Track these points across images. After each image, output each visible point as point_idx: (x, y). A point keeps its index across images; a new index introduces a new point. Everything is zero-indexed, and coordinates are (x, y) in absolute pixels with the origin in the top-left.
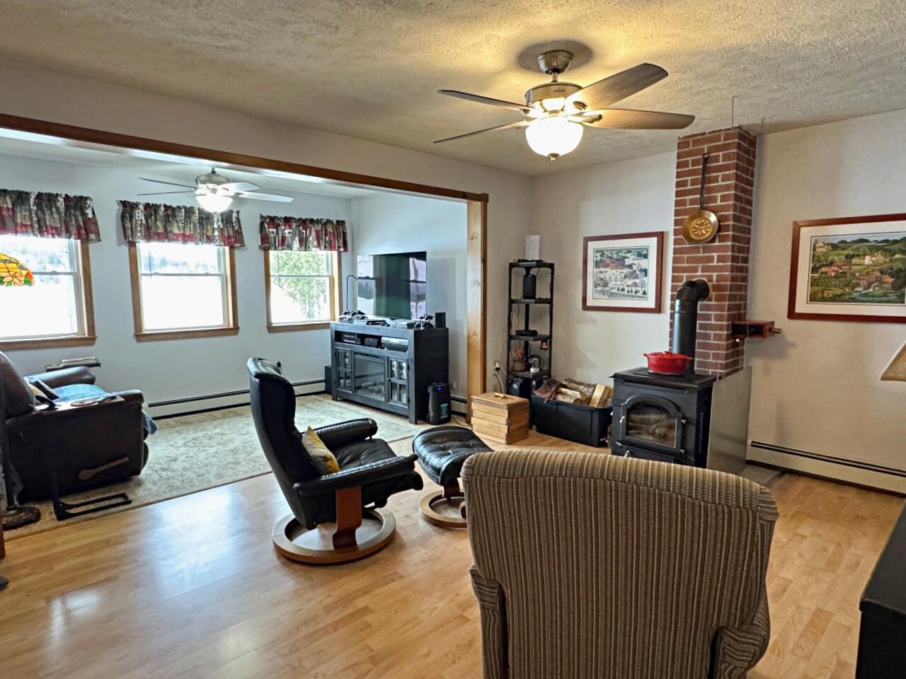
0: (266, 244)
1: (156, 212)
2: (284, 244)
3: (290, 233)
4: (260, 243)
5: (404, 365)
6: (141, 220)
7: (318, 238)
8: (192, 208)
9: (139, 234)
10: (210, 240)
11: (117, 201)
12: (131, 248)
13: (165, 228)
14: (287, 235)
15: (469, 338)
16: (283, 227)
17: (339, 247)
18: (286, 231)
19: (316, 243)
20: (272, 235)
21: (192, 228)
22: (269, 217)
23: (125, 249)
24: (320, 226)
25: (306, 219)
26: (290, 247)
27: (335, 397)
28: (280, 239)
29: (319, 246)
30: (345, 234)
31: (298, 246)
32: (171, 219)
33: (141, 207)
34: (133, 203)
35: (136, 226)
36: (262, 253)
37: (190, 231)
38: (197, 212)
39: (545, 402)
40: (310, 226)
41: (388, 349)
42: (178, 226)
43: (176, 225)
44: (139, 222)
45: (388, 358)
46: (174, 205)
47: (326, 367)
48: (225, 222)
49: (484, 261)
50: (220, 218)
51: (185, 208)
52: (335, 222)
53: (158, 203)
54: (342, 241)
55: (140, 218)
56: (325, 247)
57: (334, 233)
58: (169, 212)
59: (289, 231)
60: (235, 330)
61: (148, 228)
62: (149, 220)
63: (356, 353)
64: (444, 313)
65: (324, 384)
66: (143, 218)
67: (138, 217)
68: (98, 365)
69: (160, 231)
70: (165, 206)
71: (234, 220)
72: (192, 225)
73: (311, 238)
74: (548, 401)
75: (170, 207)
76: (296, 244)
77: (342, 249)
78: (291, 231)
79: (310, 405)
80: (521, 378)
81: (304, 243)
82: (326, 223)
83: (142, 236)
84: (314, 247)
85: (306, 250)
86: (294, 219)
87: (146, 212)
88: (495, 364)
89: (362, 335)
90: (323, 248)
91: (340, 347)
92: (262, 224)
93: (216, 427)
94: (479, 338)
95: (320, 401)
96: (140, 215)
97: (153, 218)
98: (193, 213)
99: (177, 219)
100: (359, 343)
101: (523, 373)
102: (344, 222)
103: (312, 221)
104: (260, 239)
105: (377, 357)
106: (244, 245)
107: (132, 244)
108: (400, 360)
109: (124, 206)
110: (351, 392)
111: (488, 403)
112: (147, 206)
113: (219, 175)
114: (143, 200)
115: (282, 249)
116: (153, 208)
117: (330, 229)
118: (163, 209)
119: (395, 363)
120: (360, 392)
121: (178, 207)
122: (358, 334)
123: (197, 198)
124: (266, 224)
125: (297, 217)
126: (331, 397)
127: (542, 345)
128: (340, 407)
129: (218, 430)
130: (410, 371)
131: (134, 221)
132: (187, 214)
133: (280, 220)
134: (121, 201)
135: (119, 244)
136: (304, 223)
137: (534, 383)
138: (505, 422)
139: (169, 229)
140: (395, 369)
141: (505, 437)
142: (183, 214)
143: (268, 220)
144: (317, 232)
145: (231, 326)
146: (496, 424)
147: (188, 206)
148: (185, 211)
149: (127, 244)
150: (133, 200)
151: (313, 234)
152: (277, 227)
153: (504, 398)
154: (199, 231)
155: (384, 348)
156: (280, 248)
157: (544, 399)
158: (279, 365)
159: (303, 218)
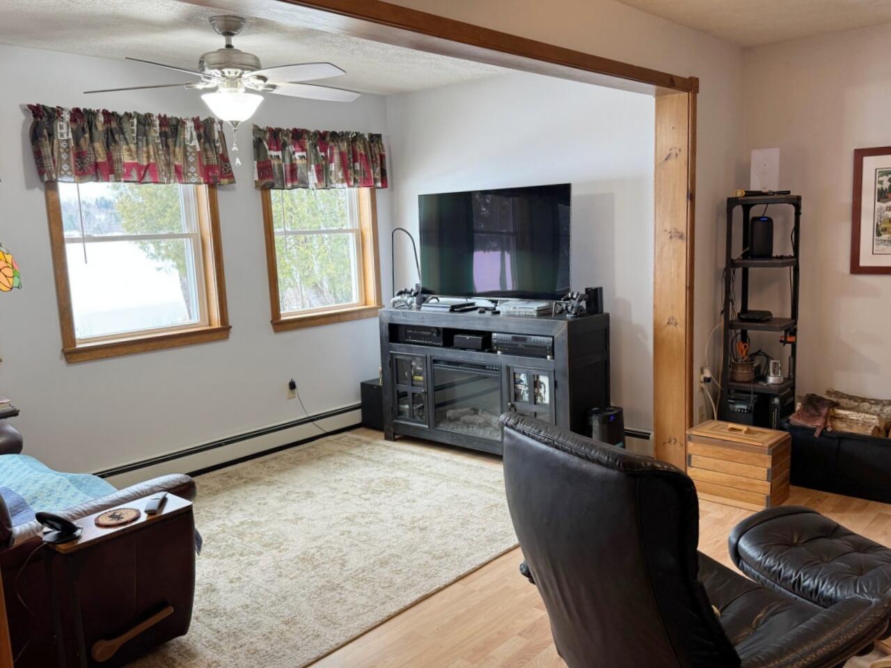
0: (268, 178)
1: (91, 125)
2: (293, 177)
3: (302, 157)
4: (256, 178)
5: (544, 380)
6: (68, 141)
7: (344, 166)
8: (149, 116)
9: (65, 167)
10: (180, 174)
11: (21, 106)
12: (50, 193)
13: (109, 157)
14: (299, 162)
15: (657, 329)
16: (291, 148)
17: (375, 180)
18: (297, 155)
19: (340, 174)
20: (275, 163)
21: (152, 153)
22: (270, 130)
23: (39, 195)
24: (346, 145)
25: (326, 133)
26: (305, 185)
27: (392, 435)
28: (288, 168)
29: (346, 179)
30: (382, 157)
31: (316, 181)
32: (117, 137)
33: (67, 117)
34: (52, 109)
35: (59, 153)
36: (259, 193)
37: (148, 158)
38: (157, 123)
39: (817, 434)
40: (332, 144)
41: (505, 353)
42: (129, 150)
43: (125, 147)
44: (63, 145)
45: (508, 368)
46: (121, 113)
48: (202, 140)
49: (691, 197)
50: (194, 134)
51: (138, 115)
52: (367, 136)
53: (94, 108)
54: (378, 169)
55: (65, 137)
56: (355, 181)
57: (366, 155)
58: (114, 125)
59: (301, 154)
60: (224, 330)
61: (80, 155)
62: (82, 141)
63: (435, 361)
64: (601, 289)
66: (70, 136)
67: (62, 135)
68: (14, 413)
69: (100, 160)
70: (105, 113)
71: (217, 136)
72: (151, 147)
73: (333, 167)
74: (821, 434)
75: (114, 114)
76: (312, 178)
77: (379, 184)
78: (304, 154)
81: (323, 174)
82: (354, 140)
83: (70, 170)
84: (337, 182)
85: (326, 188)
86: (307, 132)
87: (75, 126)
88: (702, 373)
89: (445, 330)
90: (352, 183)
91: (400, 350)
92: (258, 144)
94: (681, 330)
96: (64, 131)
97: (87, 135)
98: (151, 124)
99: (127, 137)
100: (441, 344)
101: (756, 386)
102: (379, 136)
103: (334, 134)
104: (256, 171)
105: (483, 367)
106: (235, 182)
107: (51, 187)
108: (534, 372)
109: (35, 116)
110: (427, 426)
111: (723, 443)
112: (77, 114)
113: (238, 52)
114: (69, 105)
115: (293, 187)
116: (86, 118)
117: (360, 149)
118: (101, 118)
119: (523, 377)
120: (443, 427)
121: (126, 114)
122: (437, 329)
124: (265, 143)
125: (312, 130)
126: (382, 435)
127: (786, 337)
130: (559, 392)
131: (55, 142)
132: (141, 127)
133: (287, 135)
134: (30, 107)
136: (323, 139)
137: (777, 401)
139: (115, 156)
140: (523, 388)
141: (765, 501)
142: (135, 128)
143: (268, 135)
144: (342, 154)
145: (217, 324)
146: (744, 480)
147: (142, 112)
148: (139, 122)
149: (42, 186)
150: (51, 103)
151: (336, 158)
152: (283, 147)
153: (748, 432)
154: (163, 157)
155: (495, 352)
156: (289, 185)
157: (814, 430)
158: (292, 386)
159: (322, 132)
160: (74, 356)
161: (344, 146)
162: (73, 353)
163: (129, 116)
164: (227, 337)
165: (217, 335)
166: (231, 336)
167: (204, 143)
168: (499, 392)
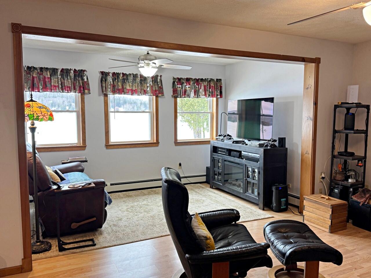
0: (176, 95)
1: (118, 77)
2: (185, 94)
3: (189, 87)
4: (172, 94)
5: (256, 170)
6: (111, 82)
7: (205, 90)
8: (137, 74)
9: (109, 90)
10: (145, 92)
11: (99, 72)
12: (105, 97)
13: (123, 86)
14: (188, 89)
15: (302, 155)
16: (185, 84)
17: (217, 95)
18: (187, 86)
19: (204, 93)
20: (179, 89)
21: (136, 86)
22: (178, 78)
23: (102, 98)
24: (207, 83)
25: (199, 79)
26: (189, 96)
27: (212, 186)
28: (184, 91)
29: (205, 95)
30: (221, 87)
31: (194, 95)
32: (125, 81)
33: (111, 75)
34: (107, 72)
35: (108, 86)
36: (173, 99)
37: (135, 87)
38: (139, 76)
39: (360, 205)
40: (201, 83)
41: (246, 160)
42: (129, 85)
43: (128, 84)
44: (109, 83)
45: (246, 165)
46: (128, 73)
47: (207, 167)
48: (154, 82)
49: (316, 104)
50: (151, 80)
51: (133, 74)
52: (215, 80)
53: (119, 72)
54: (219, 91)
55: (110, 81)
56: (209, 95)
57: (214, 86)
58: (125, 77)
59: (189, 86)
60: (157, 143)
61: (114, 86)
62: (115, 82)
63: (225, 161)
64: (285, 138)
65: (205, 177)
66: (112, 81)
67: (109, 80)
68: (86, 161)
69: (120, 88)
70: (123, 74)
71: (159, 80)
72: (136, 84)
73: (201, 90)
74: (363, 205)
75: (125, 74)
76: (192, 94)
77: (219, 97)
78: (190, 86)
79: (197, 190)
80: (341, 185)
81: (197, 94)
82: (210, 81)
83: (110, 91)
84: (202, 95)
85: (198, 97)
86: (192, 79)
87: (113, 78)
88: (321, 175)
89: (229, 149)
90: (208, 96)
91: (216, 156)
92: (174, 82)
93: (144, 200)
94: (310, 156)
95: (203, 188)
96: (110, 79)
97: (116, 80)
98: (137, 77)
99: (129, 81)
100: (228, 154)
101: (343, 183)
102: (221, 80)
103: (202, 80)
104: (172, 92)
105: (239, 164)
106: (164, 95)
107: (106, 95)
108: (253, 167)
109: (102, 74)
110: (222, 184)
111: (316, 202)
112: (114, 74)
113: (151, 55)
114: (112, 71)
115: (184, 97)
116: (117, 75)
117: (212, 84)
118: (121, 75)
119: (250, 169)
120: (227, 185)
121: (129, 74)
122: (227, 149)
123: (140, 69)
124: (176, 83)
125: (194, 78)
126: (209, 186)
127: (358, 163)
128: (214, 193)
129: (145, 202)
130: (260, 175)
131: (107, 82)
132: (134, 78)
133: (184, 80)
134: (101, 72)
135: (99, 95)
136: (198, 81)
137: (351, 190)
138: (329, 217)
139: (124, 87)
140: (250, 173)
141: (329, 228)
142: (132, 78)
143: (177, 80)
144: (205, 86)
145: (155, 141)
146: (322, 218)
147: (135, 73)
148: (133, 76)
149: (103, 95)
150: (106, 71)
151: (203, 87)
152: (182, 84)
153: (329, 199)
154: (140, 87)
155: (243, 159)
156: (183, 96)
157: (360, 203)
158: (180, 165)
159: (197, 78)
160: (108, 147)
161: (206, 83)
162: (108, 146)
163: (130, 74)
164: (158, 146)
165: (154, 145)
166: (159, 145)
167: (154, 83)
168: (242, 174)
